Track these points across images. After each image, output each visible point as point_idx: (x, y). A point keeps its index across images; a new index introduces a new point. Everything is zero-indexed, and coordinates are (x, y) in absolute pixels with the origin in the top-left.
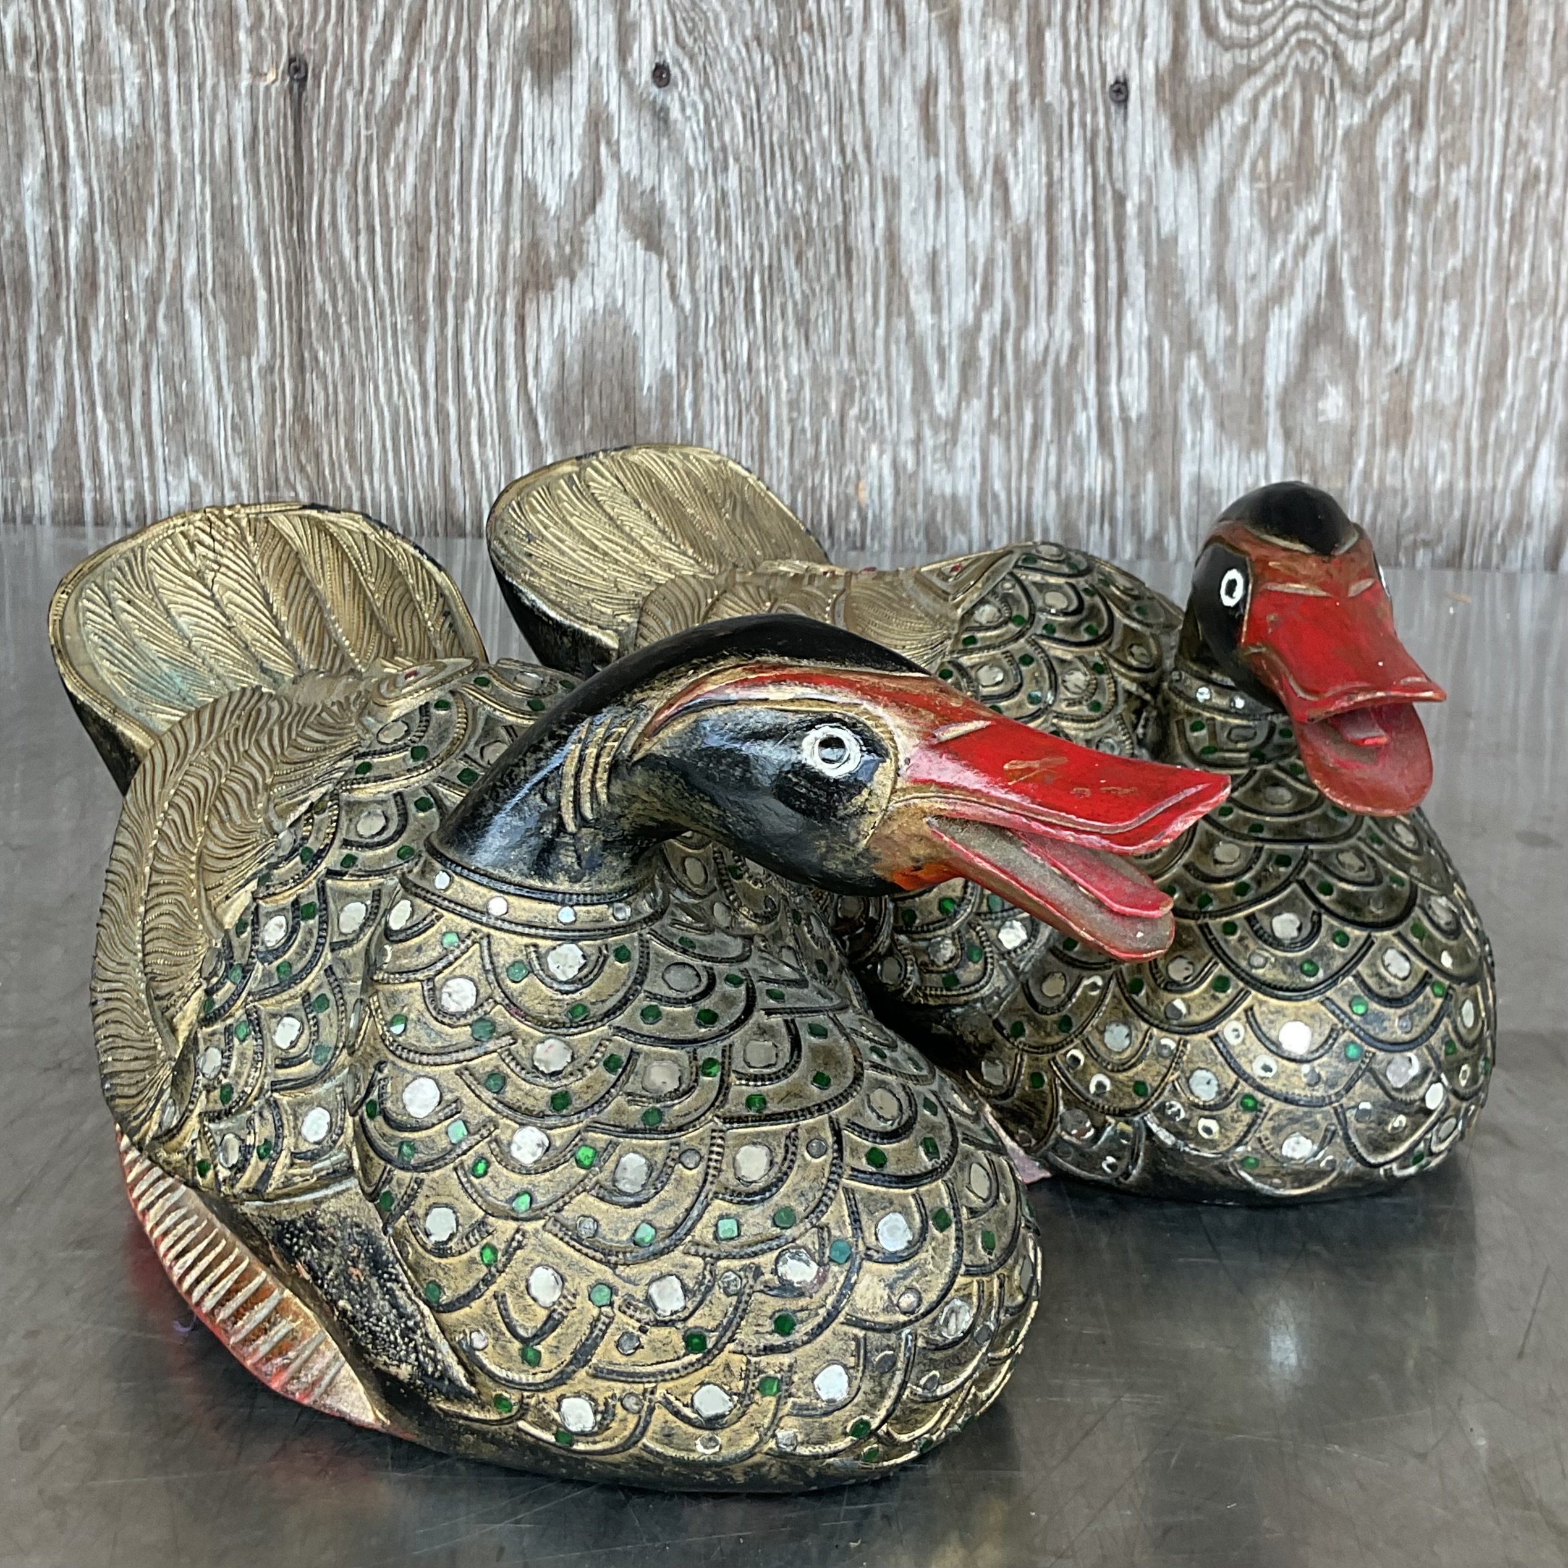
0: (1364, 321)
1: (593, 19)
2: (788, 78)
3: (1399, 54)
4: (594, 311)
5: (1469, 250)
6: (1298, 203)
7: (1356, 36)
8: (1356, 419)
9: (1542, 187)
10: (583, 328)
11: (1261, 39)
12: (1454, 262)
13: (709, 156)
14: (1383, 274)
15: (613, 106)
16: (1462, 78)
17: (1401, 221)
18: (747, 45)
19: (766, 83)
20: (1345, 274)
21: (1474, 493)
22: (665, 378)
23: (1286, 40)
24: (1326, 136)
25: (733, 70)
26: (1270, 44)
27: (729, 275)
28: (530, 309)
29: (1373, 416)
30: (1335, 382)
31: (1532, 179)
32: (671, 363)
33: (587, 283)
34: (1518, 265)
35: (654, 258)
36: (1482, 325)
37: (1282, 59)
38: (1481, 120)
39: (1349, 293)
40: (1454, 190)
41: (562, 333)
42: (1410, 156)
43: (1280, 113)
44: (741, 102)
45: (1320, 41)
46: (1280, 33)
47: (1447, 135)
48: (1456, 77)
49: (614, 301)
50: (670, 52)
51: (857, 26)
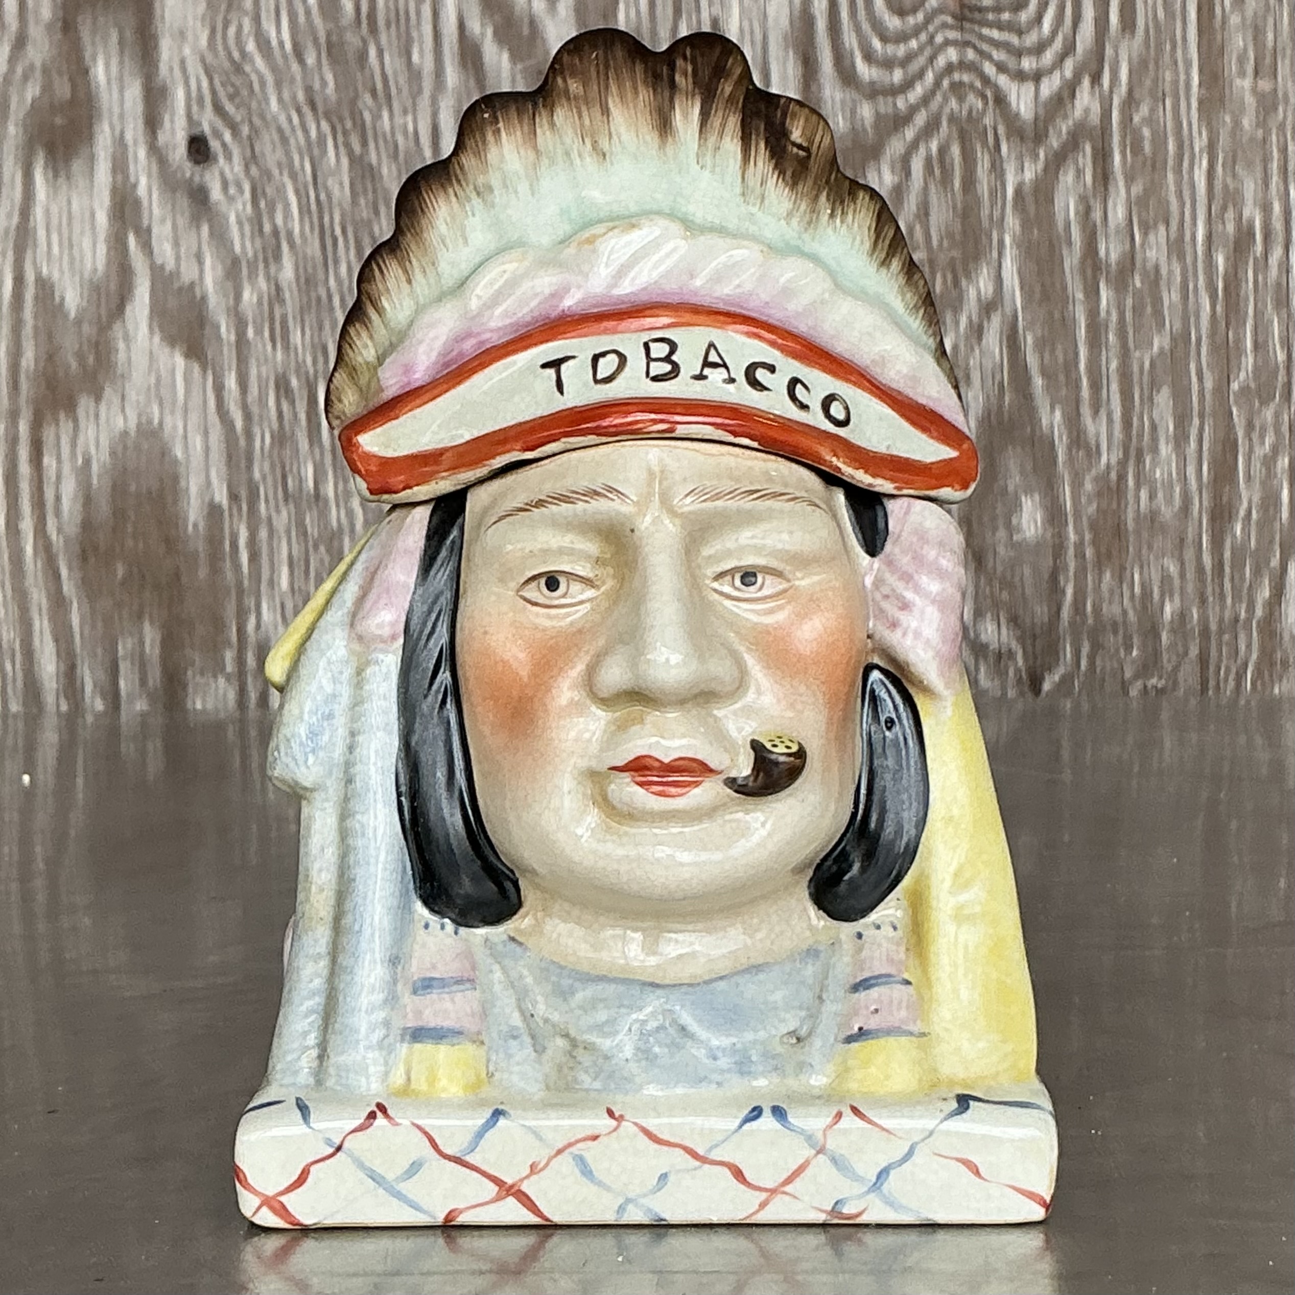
0: (1058, 414)
1: (115, 88)
2: (347, 145)
3: (1073, 96)
4: (125, 433)
5: (1177, 325)
6: (968, 276)
7: (1020, 76)
8: (1060, 536)
9: (1259, 248)
10: (113, 454)
11: (907, 85)
12: (1160, 342)
13: (258, 243)
14: (1076, 354)
15: (142, 191)
16: (1150, 121)
17: (1092, 293)
18: (299, 111)
19: (324, 152)
20: (1032, 360)
21: (1213, 627)
22: (214, 512)
23: (937, 84)
24: (993, 193)
25: (284, 140)
26: (919, 90)
27: (287, 383)
28: (48, 434)
29: (1079, 531)
30: (1028, 491)
31: (1244, 238)
32: (221, 496)
33: (116, 401)
34: (1239, 341)
35: (196, 368)
36: (1202, 416)
37: (934, 105)
38: (1178, 170)
39: (1038, 382)
40: (1152, 254)
41: (87, 462)
42: (1097, 215)
43: (937, 172)
44: (293, 176)
45: (978, 84)
46: (930, 77)
47: (1137, 189)
48: (1144, 119)
49: (150, 422)
50: (207, 121)
51: (427, 84)
